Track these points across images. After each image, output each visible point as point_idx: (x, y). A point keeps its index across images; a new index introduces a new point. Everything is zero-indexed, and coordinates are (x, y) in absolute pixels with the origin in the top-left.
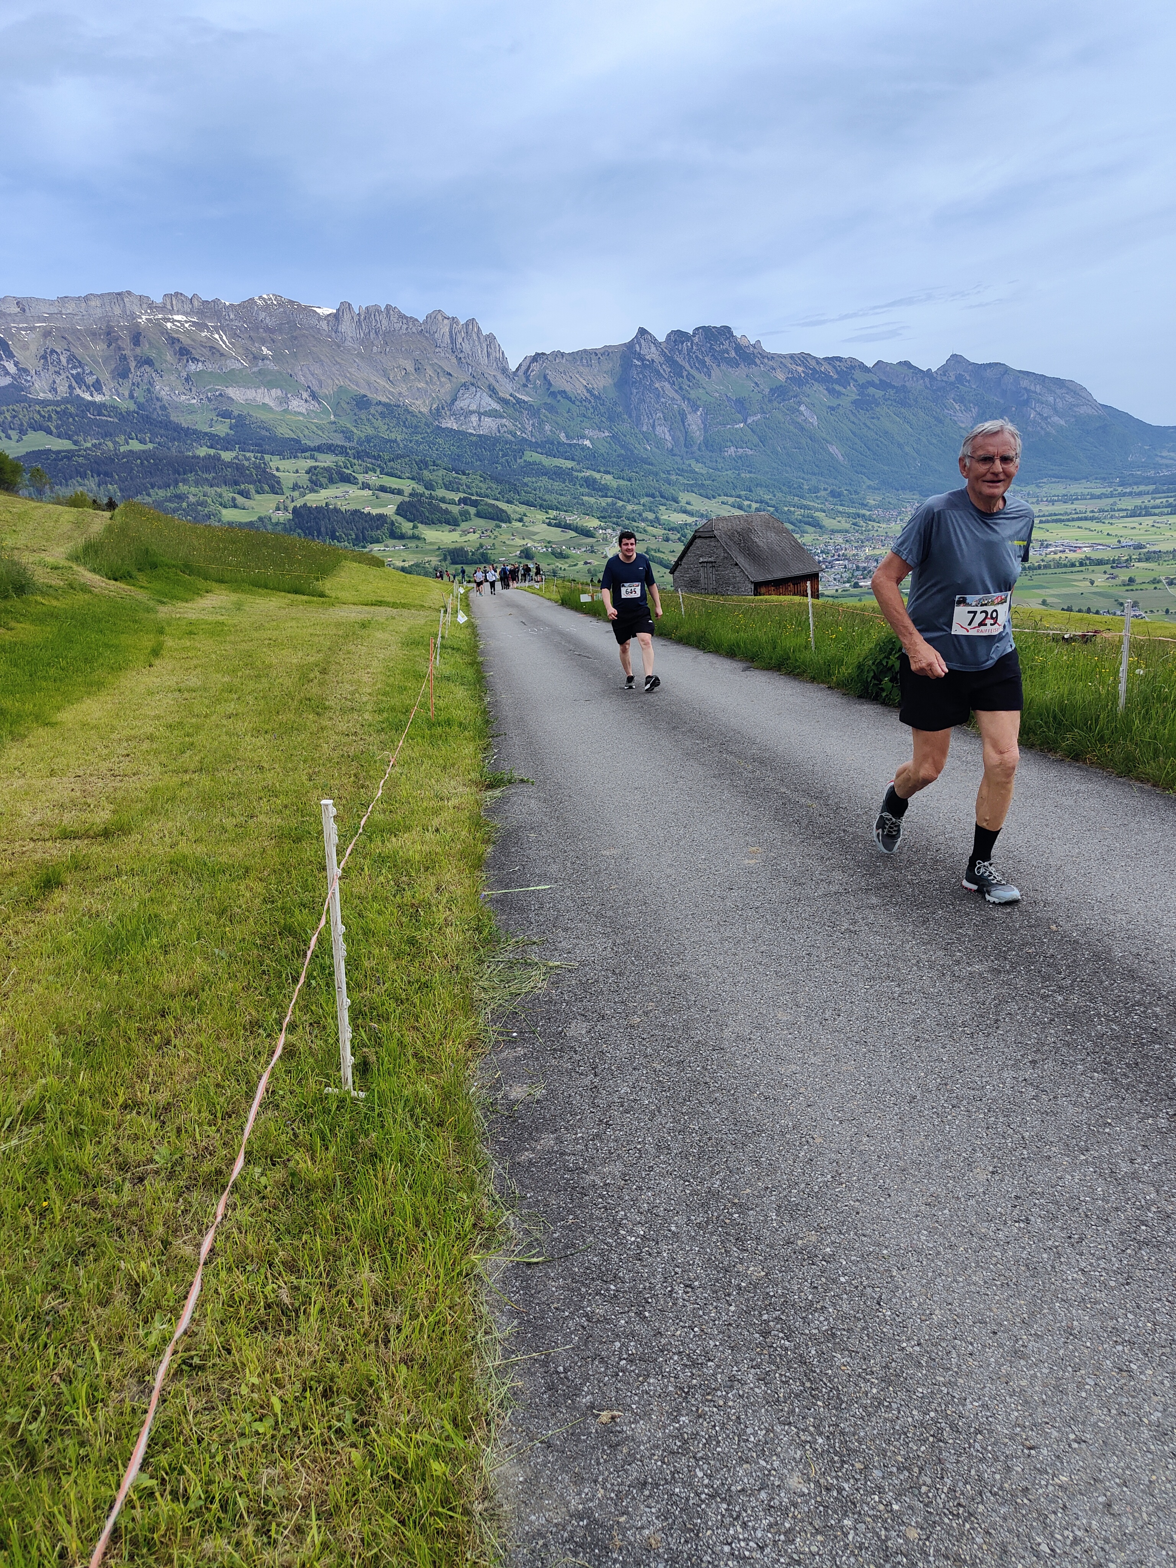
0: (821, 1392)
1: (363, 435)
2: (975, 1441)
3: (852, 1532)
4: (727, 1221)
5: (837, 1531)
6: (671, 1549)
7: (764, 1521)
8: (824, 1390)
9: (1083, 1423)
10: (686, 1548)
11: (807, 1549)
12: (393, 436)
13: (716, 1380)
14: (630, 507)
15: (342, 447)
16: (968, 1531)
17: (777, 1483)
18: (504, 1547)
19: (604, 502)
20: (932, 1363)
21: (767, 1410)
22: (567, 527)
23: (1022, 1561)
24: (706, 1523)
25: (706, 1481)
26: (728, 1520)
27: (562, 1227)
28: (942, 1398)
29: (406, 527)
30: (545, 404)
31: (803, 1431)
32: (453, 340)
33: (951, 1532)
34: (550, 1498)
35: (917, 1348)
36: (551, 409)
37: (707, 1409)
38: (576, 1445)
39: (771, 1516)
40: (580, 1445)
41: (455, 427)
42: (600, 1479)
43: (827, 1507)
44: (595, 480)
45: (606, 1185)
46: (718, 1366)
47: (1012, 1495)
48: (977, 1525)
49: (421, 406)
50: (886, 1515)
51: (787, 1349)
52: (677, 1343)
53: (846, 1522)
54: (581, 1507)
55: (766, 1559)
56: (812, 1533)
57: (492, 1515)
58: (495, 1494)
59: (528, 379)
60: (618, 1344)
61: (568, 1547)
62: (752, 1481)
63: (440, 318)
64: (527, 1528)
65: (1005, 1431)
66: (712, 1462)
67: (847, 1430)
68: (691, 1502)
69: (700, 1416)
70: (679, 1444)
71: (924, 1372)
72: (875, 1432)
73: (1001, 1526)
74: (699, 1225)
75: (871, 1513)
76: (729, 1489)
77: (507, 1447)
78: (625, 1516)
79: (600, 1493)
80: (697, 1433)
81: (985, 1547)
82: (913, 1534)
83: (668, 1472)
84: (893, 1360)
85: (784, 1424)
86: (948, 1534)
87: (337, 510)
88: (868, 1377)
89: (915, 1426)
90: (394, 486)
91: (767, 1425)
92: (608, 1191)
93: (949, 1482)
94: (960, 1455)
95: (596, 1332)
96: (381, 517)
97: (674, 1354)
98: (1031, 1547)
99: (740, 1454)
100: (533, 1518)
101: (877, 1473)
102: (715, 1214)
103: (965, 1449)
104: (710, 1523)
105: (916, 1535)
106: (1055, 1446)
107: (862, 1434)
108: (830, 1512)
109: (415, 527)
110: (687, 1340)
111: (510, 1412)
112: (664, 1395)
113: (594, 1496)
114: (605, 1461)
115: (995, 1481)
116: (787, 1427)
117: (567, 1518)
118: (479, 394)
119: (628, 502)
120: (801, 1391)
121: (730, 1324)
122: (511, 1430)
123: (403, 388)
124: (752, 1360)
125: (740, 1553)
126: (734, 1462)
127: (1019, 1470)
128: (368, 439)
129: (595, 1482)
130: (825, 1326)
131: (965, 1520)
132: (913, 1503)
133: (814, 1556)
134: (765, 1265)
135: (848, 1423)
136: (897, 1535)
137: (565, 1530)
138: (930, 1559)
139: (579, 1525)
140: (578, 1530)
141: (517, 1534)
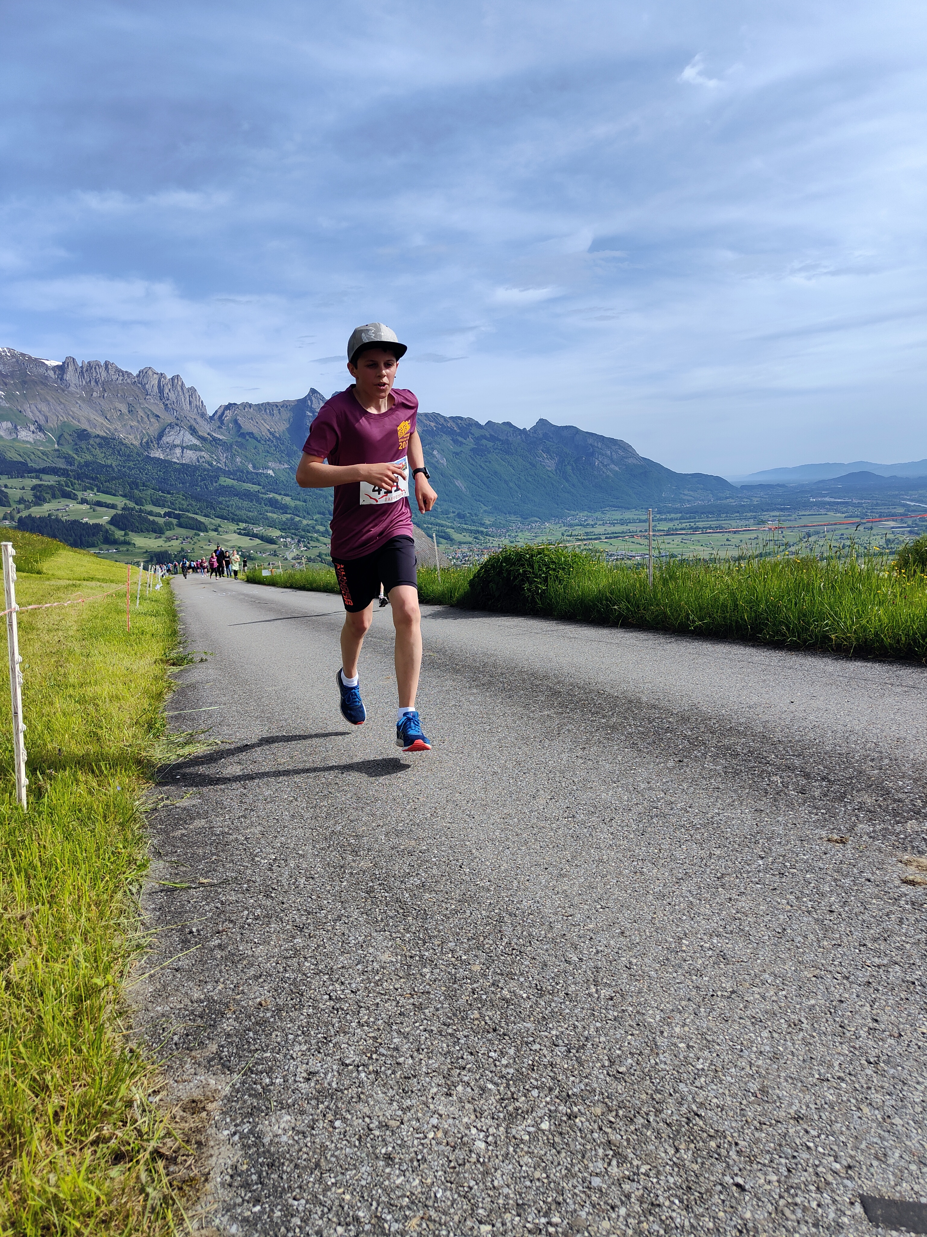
0: (411, 912)
1: (82, 461)
2: (527, 919)
3: (429, 974)
4: (346, 845)
5: (417, 975)
6: (278, 1005)
7: (358, 979)
8: (413, 911)
9: (608, 900)
10: (291, 1002)
11: (391, 987)
12: (109, 462)
13: (327, 918)
14: (305, 522)
15: (64, 469)
16: (519, 960)
17: (371, 959)
19: (284, 517)
21: (367, 927)
22: (256, 536)
23: (558, 967)
24: (310, 987)
25: (313, 967)
26: (328, 983)
28: (504, 902)
29: (119, 534)
30: (237, 442)
31: (394, 932)
32: (161, 390)
33: (505, 962)
34: (176, 996)
35: (488, 883)
36: (241, 446)
37: (317, 933)
38: (203, 966)
39: (364, 976)
41: (162, 457)
43: (410, 965)
44: (277, 501)
45: (246, 838)
46: (330, 912)
47: (553, 939)
48: (525, 956)
49: (133, 440)
50: (456, 962)
51: (386, 897)
53: (424, 970)
54: (202, 996)
55: (358, 997)
56: (397, 979)
59: (222, 422)
60: (246, 912)
62: (351, 961)
63: (150, 373)
64: (152, 1014)
65: (550, 911)
66: (319, 957)
67: (429, 927)
68: (298, 979)
69: (311, 937)
71: (492, 893)
72: (452, 925)
73: (543, 954)
75: (444, 963)
76: (331, 968)
77: (139, 976)
78: (241, 995)
80: (308, 945)
81: (530, 965)
82: (477, 968)
83: (281, 967)
84: (469, 891)
85: (380, 932)
86: (503, 963)
87: (58, 520)
88: (449, 901)
89: (483, 918)
90: (109, 502)
91: (366, 934)
92: (248, 841)
93: (506, 940)
94: (516, 926)
95: (229, 908)
96: (97, 526)
97: (294, 910)
98: (565, 960)
99: (342, 950)
101: (451, 944)
102: (336, 843)
103: (520, 924)
104: (313, 987)
105: (479, 968)
106: (586, 912)
107: (441, 927)
108: (413, 968)
109: (126, 535)
110: (305, 903)
112: (283, 931)
113: (215, 989)
114: (227, 970)
115: (541, 934)
116: (382, 933)
117: (189, 1004)
118: (182, 432)
119: (304, 517)
120: (396, 915)
123: (118, 425)
126: (337, 954)
128: (87, 464)
129: (217, 982)
130: (418, 882)
131: (517, 955)
132: (477, 953)
133: (397, 989)
134: (374, 860)
135: (431, 924)
136: (464, 970)
137: (186, 1010)
138: (488, 977)
139: (199, 1006)
140: (198, 1009)
141: (143, 1019)
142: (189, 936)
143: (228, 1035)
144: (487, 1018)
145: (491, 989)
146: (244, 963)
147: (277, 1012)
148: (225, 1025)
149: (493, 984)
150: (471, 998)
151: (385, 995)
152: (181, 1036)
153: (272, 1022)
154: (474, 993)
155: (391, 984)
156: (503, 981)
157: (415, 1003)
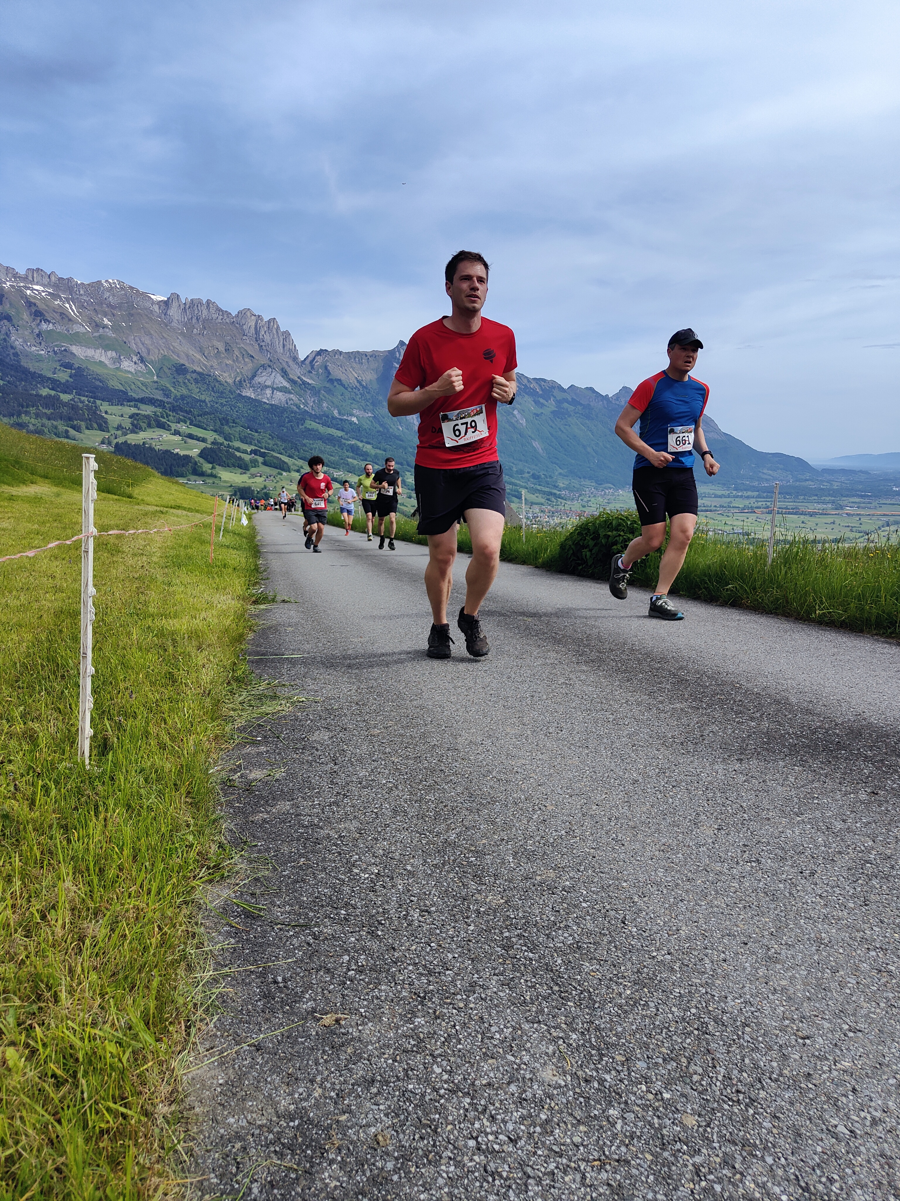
0: (571, 994)
1: (178, 394)
2: (743, 1033)
3: (620, 1121)
4: (464, 863)
5: (602, 1121)
6: (403, 1147)
7: (515, 1114)
8: (574, 992)
9: (854, 1015)
10: (421, 1144)
11: (568, 1140)
13: (455, 986)
15: (161, 401)
16: (753, 1116)
17: (528, 1076)
18: (190, 1152)
20: (686, 969)
21: (513, 1010)
23: (820, 1143)
24: (446, 1118)
25: (445, 1077)
26: (472, 1114)
27: (294, 867)
28: (701, 997)
29: (207, 467)
30: (325, 387)
31: (553, 1027)
32: (257, 332)
33: (734, 1118)
34: (256, 1099)
35: (669, 957)
36: (329, 391)
37: (445, 1011)
38: (292, 1048)
39: (523, 1108)
40: (296, 1048)
41: (253, 396)
42: (319, 1079)
43: (589, 1098)
44: (358, 447)
45: (340, 836)
46: (457, 974)
47: (794, 1081)
48: (761, 1110)
49: (227, 378)
50: (657, 1104)
51: (531, 959)
52: (412, 956)
53: (611, 1112)
54: (292, 1107)
55: (520, 1152)
56: (573, 1125)
57: (180, 1120)
58: (185, 1097)
59: (312, 367)
60: (346, 958)
61: (272, 1149)
62: (499, 1075)
63: (248, 314)
64: (222, 1131)
65: (774, 1024)
66: (452, 1059)
67: (602, 1026)
68: (427, 1098)
69: (437, 1018)
70: (413, 1043)
71: (679, 975)
72: (634, 1027)
73: (790, 1111)
74: (436, 866)
75: (639, 1102)
76: (473, 1084)
77: (207, 1050)
78: (347, 1115)
79: (318, 1092)
80: (435, 1033)
81: (775, 1131)
82: (691, 1121)
83: (401, 1069)
84: (645, 966)
85: (533, 1023)
86: (731, 1119)
87: (151, 449)
88: (620, 980)
89: (677, 1022)
90: (200, 435)
91: (513, 1023)
92: (342, 841)
93: (722, 1071)
94: (730, 1045)
95: (324, 947)
96: (187, 457)
97: (409, 965)
98: (828, 1129)
99: (484, 1050)
100: (231, 1120)
101: (641, 1065)
102: (452, 858)
103: (734, 1040)
104: (450, 1118)
105: (694, 1122)
106: (830, 1035)
107: (620, 1029)
108: (593, 1103)
109: (213, 468)
110: (423, 953)
111: (216, 1018)
112: (398, 999)
113: (309, 1095)
114: (326, 1061)
115: (773, 1068)
116: (535, 1025)
117: (275, 1119)
118: (274, 374)
120: (549, 994)
121: (469, 941)
122: (215, 1035)
123: (215, 363)
124: (495, 969)
125: (488, 1148)
126: (478, 1058)
127: (797, 1057)
128: (183, 397)
129: (312, 1081)
130: (570, 941)
131: (747, 1105)
132: (685, 1091)
133: (577, 1146)
134: (504, 895)
135: (603, 1020)
136: (673, 1123)
137: (270, 1131)
138: (715, 1145)
139: (288, 1126)
140: (287, 1131)
141: (209, 1137)
142: (273, 987)
145: (724, 1172)
146: (349, 1051)
147: (403, 1163)
148: (327, 1174)
149: (726, 1163)
150: (697, 1186)
151: (561, 1157)
152: (263, 1186)
153: (396, 1183)
154: (699, 1176)
155: (566, 1134)
156: (739, 1158)
157: (610, 1182)
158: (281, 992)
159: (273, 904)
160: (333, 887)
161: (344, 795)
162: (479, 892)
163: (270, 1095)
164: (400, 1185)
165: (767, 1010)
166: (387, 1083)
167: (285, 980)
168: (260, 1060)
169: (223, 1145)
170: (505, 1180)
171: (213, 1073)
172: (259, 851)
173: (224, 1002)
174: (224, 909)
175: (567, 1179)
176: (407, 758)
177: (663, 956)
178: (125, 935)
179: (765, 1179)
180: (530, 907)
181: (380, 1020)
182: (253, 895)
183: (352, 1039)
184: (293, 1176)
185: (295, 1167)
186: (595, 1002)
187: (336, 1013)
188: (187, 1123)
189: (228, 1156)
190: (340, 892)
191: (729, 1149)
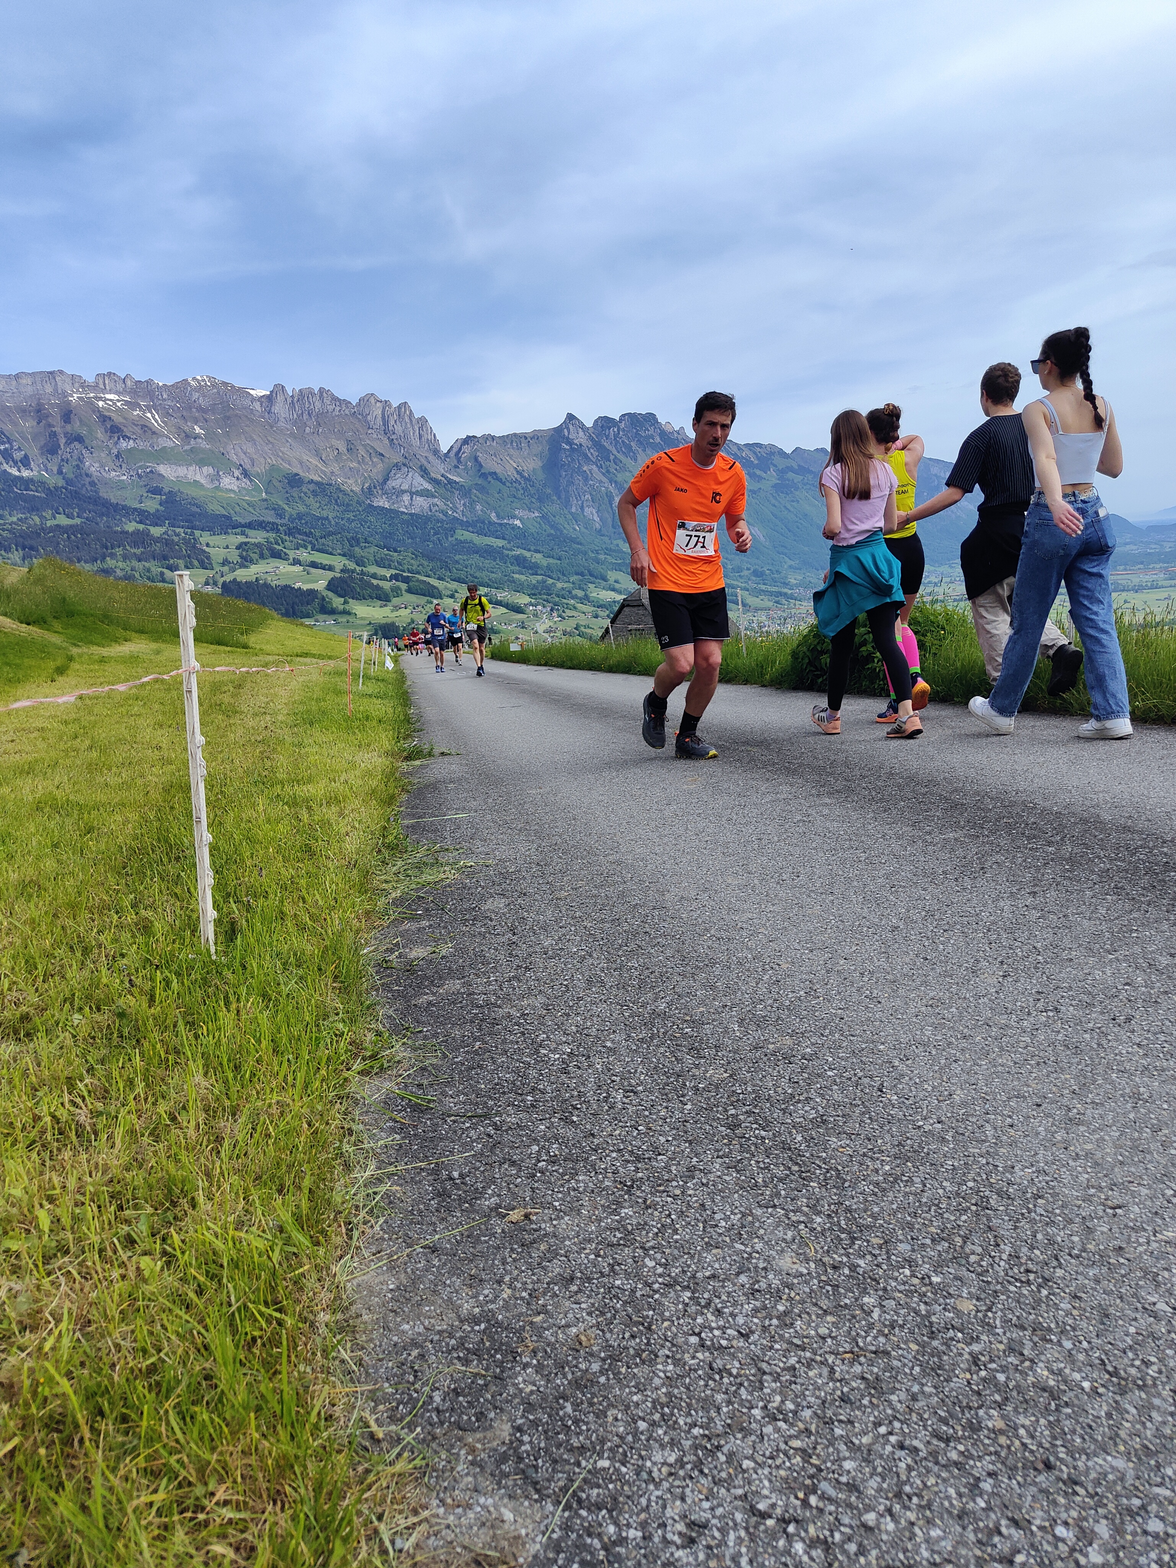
0: (814, 1173)
1: (293, 512)
2: (1035, 1206)
3: (877, 1309)
4: (677, 1035)
5: (855, 1310)
6: (610, 1346)
7: (746, 1306)
8: (818, 1171)
10: (633, 1343)
11: (813, 1333)
12: (324, 513)
13: (670, 1171)
14: (560, 585)
15: (274, 524)
16: (1047, 1297)
17: (761, 1265)
18: (360, 1363)
19: (535, 579)
20: (961, 1138)
21: (741, 1195)
22: (499, 600)
23: (1133, 1323)
24: (662, 1314)
25: (660, 1270)
26: (693, 1309)
27: (468, 1052)
28: (980, 1168)
29: (337, 602)
30: (476, 484)
31: (793, 1211)
32: (385, 422)
33: (1022, 1300)
34: (433, 1303)
35: (939, 1126)
36: (482, 489)
37: (658, 1199)
38: (474, 1247)
39: (756, 1300)
40: (479, 1248)
41: (387, 506)
42: (507, 1279)
43: (837, 1286)
44: (525, 558)
45: (523, 1015)
46: (672, 1159)
47: (1101, 1256)
48: (1058, 1290)
50: (924, 1289)
51: (763, 1138)
52: (615, 1142)
53: (866, 1300)
54: (477, 1310)
55: (753, 1347)
56: (818, 1316)
57: (345, 1328)
58: (351, 1304)
59: (459, 460)
60: (535, 1148)
61: (455, 1355)
62: (725, 1266)
63: (372, 400)
64: (395, 1338)
65: (1075, 1193)
66: (667, 1251)
67: (854, 1207)
68: (639, 1294)
69: (648, 1207)
70: (619, 1235)
71: (952, 1146)
72: (894, 1206)
73: (1095, 1289)
74: (642, 1041)
75: (902, 1288)
76: (694, 1277)
77: (374, 1255)
78: (542, 1315)
79: (507, 1293)
80: (646, 1223)
81: (1075, 1312)
82: (967, 1306)
83: (605, 1264)
84: (908, 1138)
85: (767, 1208)
86: (1018, 1302)
87: (267, 585)
88: (876, 1155)
89: (949, 1198)
90: (325, 562)
91: (742, 1209)
92: (526, 1020)
93: (1008, 1249)
94: (1018, 1220)
95: (507, 1137)
96: (312, 592)
97: (612, 1151)
98: (1144, 1308)
99: (706, 1239)
100: (406, 1327)
101: (903, 1247)
102: (662, 1030)
103: (1023, 1214)
104: (667, 1314)
105: (972, 1307)
106: (1149, 1203)
107: (876, 1209)
108: (842, 1291)
109: (345, 602)
110: (629, 1138)
111: (381, 1220)
112: (599, 1190)
113: (497, 1297)
114: (515, 1260)
115: (1073, 1243)
116: (770, 1210)
117: (457, 1323)
118: (410, 470)
119: (559, 579)
120: (787, 1175)
121: (686, 1121)
122: (382, 1239)
123: (335, 468)
124: (718, 1151)
126: (699, 1248)
128: (300, 517)
129: (499, 1282)
130: (813, 1114)
131: (1040, 1286)
132: (960, 1274)
133: (824, 1339)
134: (729, 1068)
135: (856, 1200)
136: (944, 1309)
137: (451, 1336)
138: (997, 1331)
139: (473, 1330)
140: (472, 1336)
141: (380, 1346)
142: (448, 1184)
143: (530, 1407)
144: (1022, 1432)
145: (1009, 1360)
146: (542, 1248)
147: (610, 1365)
148: (520, 1379)
149: (1011, 1350)
150: (975, 1377)
151: (804, 1350)
152: (446, 1394)
153: (603, 1385)
154: (977, 1365)
155: (809, 1325)
156: (1028, 1344)
157: (865, 1375)
158: (458, 1189)
159: (444, 1094)
160: (517, 1071)
161: (526, 968)
162: (697, 1066)
163: (450, 1299)
164: (607, 1387)
165: (1067, 1178)
166: (589, 1280)
167: (461, 1176)
168: (436, 1262)
169: (397, 1353)
170: (736, 1377)
171: (381, 1278)
172: (425, 1038)
173: (391, 1202)
174: (385, 1103)
175: (811, 1374)
176: (603, 921)
177: (932, 1125)
178: (268, 1136)
179: (1062, 1365)
180: (761, 1080)
181: (579, 1213)
182: (420, 1086)
183: (545, 1235)
184: (481, 1382)
185: (483, 1372)
186: (845, 1181)
187: (525, 1208)
188: (353, 1332)
189: (403, 1364)
190: (525, 1076)
191: (1016, 1334)
